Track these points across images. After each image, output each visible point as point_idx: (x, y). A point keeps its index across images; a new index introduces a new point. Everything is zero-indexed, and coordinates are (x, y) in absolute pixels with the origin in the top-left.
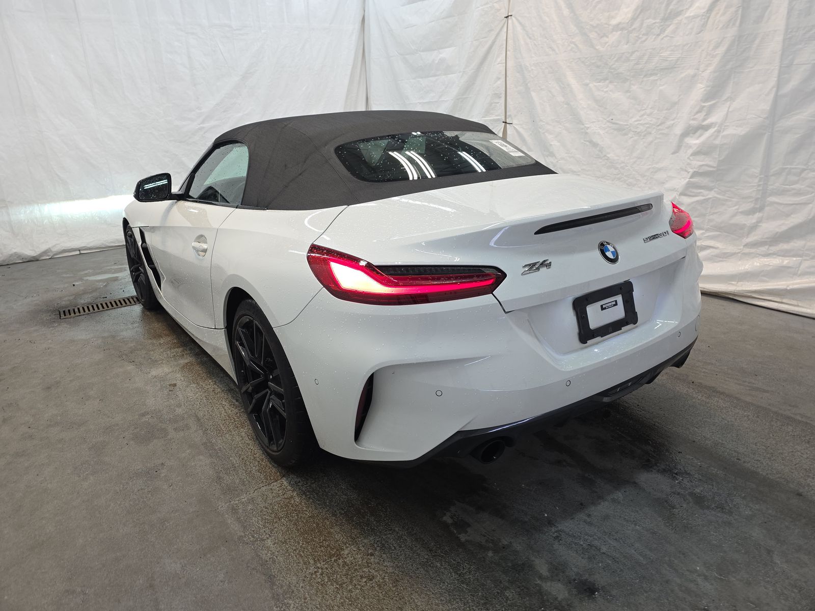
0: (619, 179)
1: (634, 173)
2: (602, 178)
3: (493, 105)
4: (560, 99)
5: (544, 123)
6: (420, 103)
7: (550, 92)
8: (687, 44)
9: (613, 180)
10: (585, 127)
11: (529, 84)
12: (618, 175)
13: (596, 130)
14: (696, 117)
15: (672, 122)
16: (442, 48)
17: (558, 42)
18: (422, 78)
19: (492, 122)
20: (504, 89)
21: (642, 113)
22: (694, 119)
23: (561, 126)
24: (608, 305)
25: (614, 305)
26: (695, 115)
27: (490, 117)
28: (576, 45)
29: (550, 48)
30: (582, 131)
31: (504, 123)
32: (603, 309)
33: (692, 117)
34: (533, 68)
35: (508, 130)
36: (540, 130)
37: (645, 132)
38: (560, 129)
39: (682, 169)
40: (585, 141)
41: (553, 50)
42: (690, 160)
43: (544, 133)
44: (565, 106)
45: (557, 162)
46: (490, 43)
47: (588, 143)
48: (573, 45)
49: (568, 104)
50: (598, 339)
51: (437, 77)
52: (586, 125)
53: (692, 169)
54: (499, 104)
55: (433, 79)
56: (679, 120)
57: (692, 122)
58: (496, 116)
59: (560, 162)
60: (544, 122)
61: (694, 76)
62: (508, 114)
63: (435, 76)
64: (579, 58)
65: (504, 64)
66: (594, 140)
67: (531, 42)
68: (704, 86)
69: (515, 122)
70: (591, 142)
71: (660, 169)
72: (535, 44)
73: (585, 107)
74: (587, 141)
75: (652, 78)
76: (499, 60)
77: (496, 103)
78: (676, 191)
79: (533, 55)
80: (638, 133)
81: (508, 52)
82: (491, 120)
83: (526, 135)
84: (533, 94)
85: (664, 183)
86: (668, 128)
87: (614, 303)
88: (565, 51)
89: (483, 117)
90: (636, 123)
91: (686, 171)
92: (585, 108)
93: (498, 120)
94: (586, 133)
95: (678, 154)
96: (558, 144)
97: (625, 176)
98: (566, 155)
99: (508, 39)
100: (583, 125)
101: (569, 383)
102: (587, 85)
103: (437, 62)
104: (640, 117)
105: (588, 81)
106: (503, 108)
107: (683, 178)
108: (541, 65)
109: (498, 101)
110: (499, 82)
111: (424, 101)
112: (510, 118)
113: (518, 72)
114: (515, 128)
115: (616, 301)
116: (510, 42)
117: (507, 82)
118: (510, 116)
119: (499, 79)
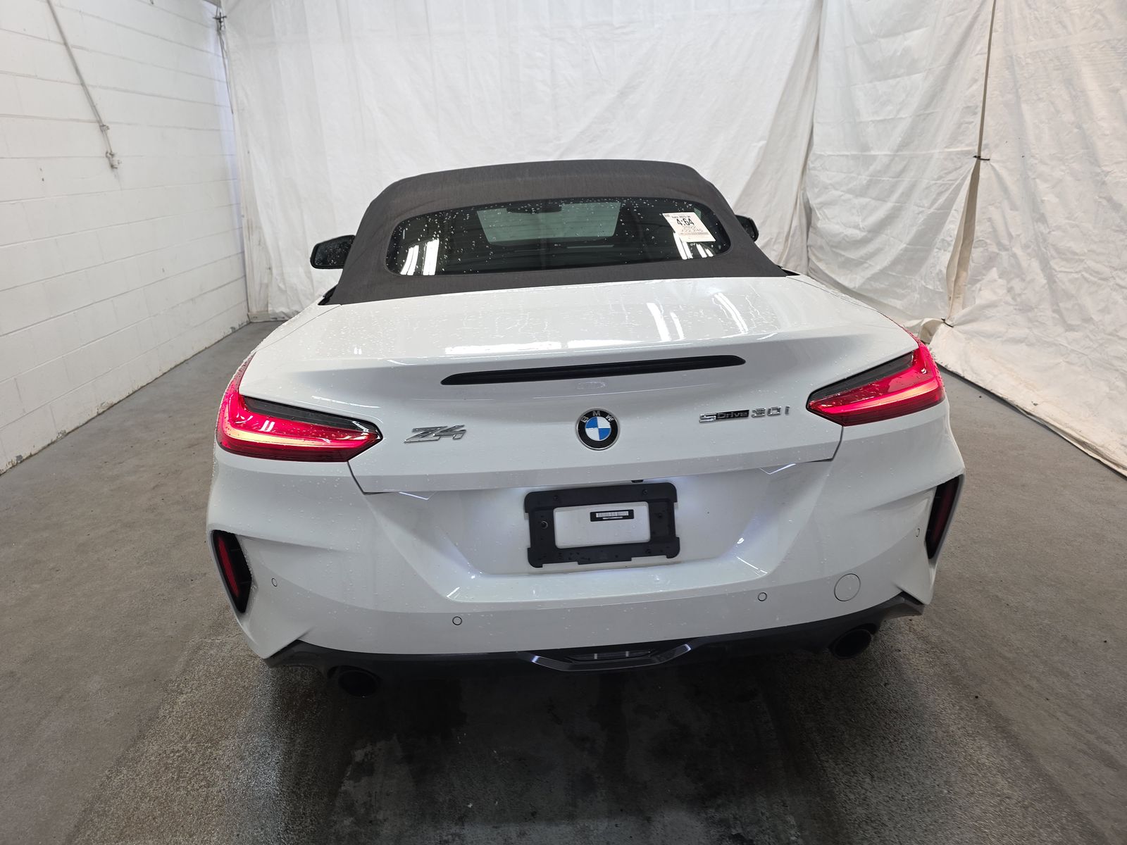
2: (1120, 270)
3: (964, 126)
4: (1068, 117)
5: (1037, 161)
6: (873, 122)
7: (1052, 103)
10: (1103, 171)
11: (1020, 90)
13: (1122, 177)
16: (909, 31)
17: (1073, 12)
18: (880, 80)
19: (958, 156)
20: (982, 99)
23: (1063, 168)
24: (610, 514)
25: (625, 518)
27: (958, 147)
28: (1103, 15)
29: (1060, 22)
30: (1098, 178)
31: (976, 159)
32: (593, 517)
34: (1029, 60)
35: (981, 170)
36: (1030, 173)
38: (1063, 173)
40: (1100, 197)
41: (1065, 27)
43: (1034, 179)
44: (1076, 130)
45: (1049, 233)
46: (970, 18)
47: (1104, 202)
48: (1098, 16)
49: (1079, 127)
50: (573, 565)
51: (898, 79)
52: (1104, 168)
54: (974, 124)
55: (892, 82)
58: (967, 145)
59: (1053, 233)
60: (1036, 159)
62: (984, 142)
63: (895, 77)
64: (1107, 41)
65: (986, 56)
66: (1115, 198)
67: (1030, 14)
69: (994, 157)
70: (1109, 200)
72: (1036, 18)
73: (1108, 132)
74: (1105, 198)
76: (979, 48)
77: (967, 123)
79: (1031, 37)
81: (994, 34)
82: (958, 153)
83: (1009, 180)
84: (1025, 107)
87: (627, 514)
88: (1085, 29)
89: (946, 147)
92: (1107, 135)
93: (968, 153)
94: (1104, 183)
96: (1055, 200)
98: (1067, 221)
99: (996, 11)
100: (1099, 166)
101: (457, 621)
102: (1116, 91)
103: (899, 54)
105: (1117, 84)
106: (978, 132)
108: (1043, 55)
109: (972, 120)
110: (975, 87)
111: (878, 119)
112: (986, 151)
113: (1008, 69)
114: (992, 166)
115: (631, 512)
116: (998, 14)
117: (988, 87)
118: (987, 145)
119: (975, 81)
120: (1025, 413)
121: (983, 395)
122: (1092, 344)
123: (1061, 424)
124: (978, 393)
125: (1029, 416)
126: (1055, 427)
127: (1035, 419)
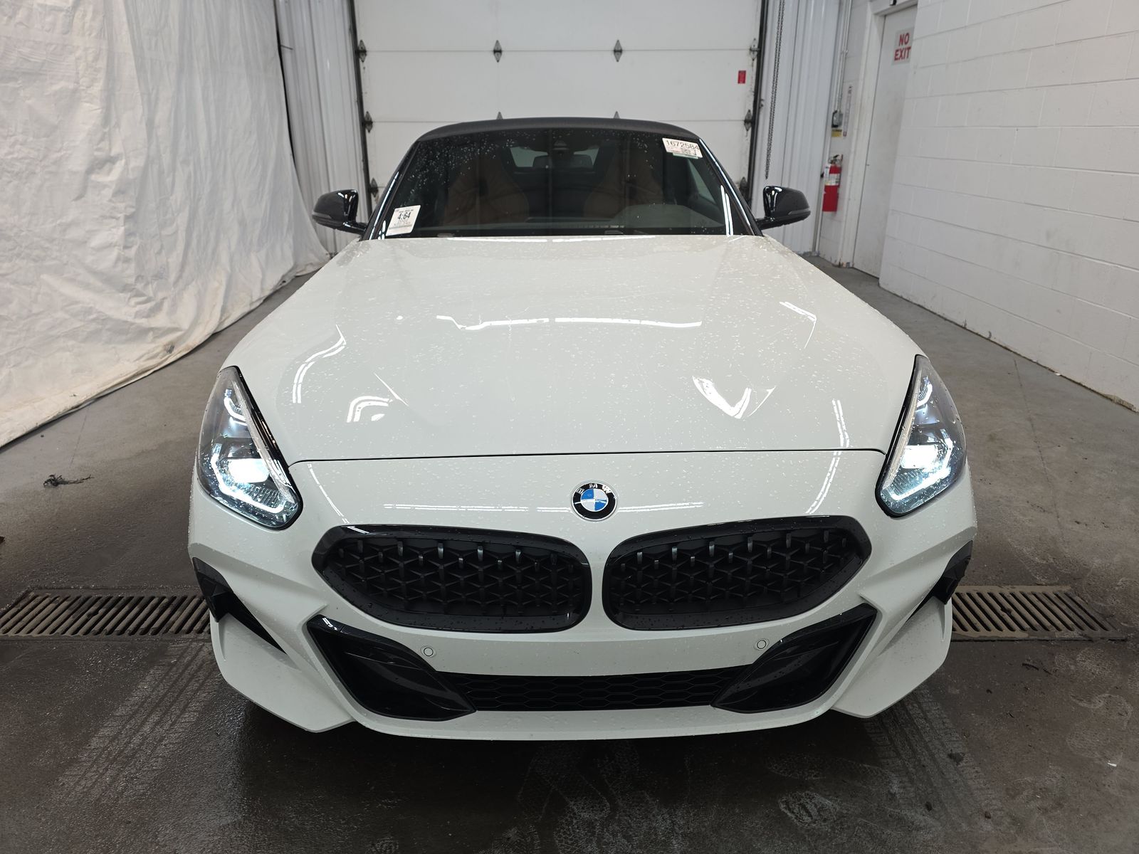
0: (18, 255)
1: (35, 239)
8: (51, 44)
9: (11, 260)
12: (15, 249)
14: (99, 146)
15: (59, 155)
21: (12, 140)
22: (98, 150)
26: (98, 144)
33: (95, 147)
37: (27, 172)
39: (104, 217)
42: (113, 202)
53: (121, 213)
56: (69, 152)
57: (96, 153)
61: (75, 91)
68: (97, 107)
71: (69, 225)
75: (11, 85)
78: (115, 246)
80: (17, 174)
85: (86, 242)
86: (55, 163)
90: (10, 157)
91: (113, 218)
95: (83, 199)
97: (26, 247)
104: (10, 147)
107: (113, 227)
120: (77, 409)
121: (43, 433)
122: (18, 336)
123: (109, 384)
124: (37, 437)
125: (83, 406)
126: (109, 388)
127: (86, 404)
